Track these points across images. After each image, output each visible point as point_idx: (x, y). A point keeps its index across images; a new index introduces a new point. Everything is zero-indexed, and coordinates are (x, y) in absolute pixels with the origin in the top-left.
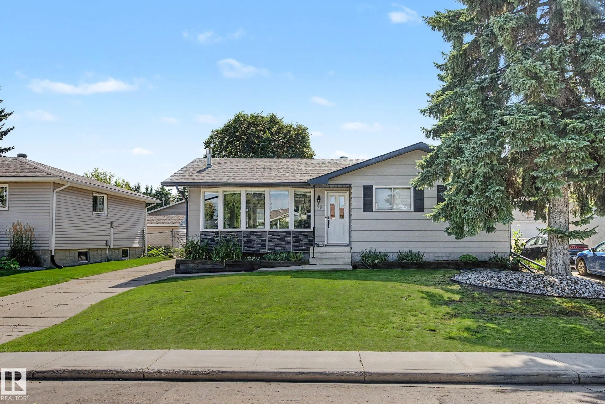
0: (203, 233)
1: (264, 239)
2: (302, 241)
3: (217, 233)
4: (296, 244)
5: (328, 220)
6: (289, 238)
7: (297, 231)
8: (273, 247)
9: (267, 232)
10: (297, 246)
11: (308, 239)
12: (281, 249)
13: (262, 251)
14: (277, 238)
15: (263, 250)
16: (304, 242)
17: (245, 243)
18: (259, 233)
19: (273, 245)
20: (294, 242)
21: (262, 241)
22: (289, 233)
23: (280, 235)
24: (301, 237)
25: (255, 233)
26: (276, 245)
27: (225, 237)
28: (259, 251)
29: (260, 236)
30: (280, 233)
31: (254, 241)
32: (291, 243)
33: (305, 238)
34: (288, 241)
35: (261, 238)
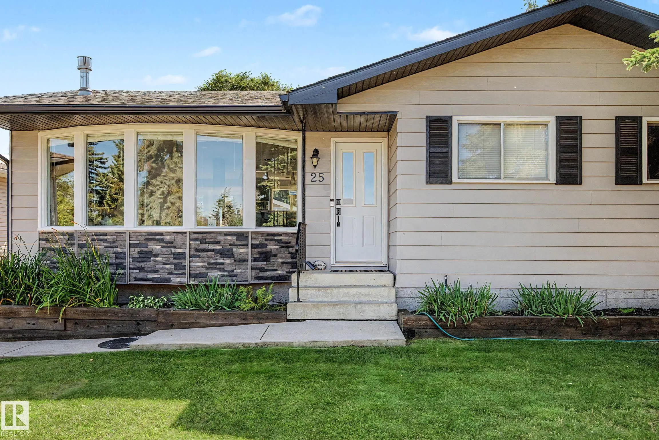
0: (44, 237)
1: (180, 251)
2: (275, 256)
3: (71, 235)
4: (260, 264)
5: (338, 206)
6: (242, 250)
7: (262, 234)
8: (203, 271)
9: (188, 235)
10: (262, 269)
11: (290, 253)
12: (223, 276)
13: (176, 280)
14: (213, 250)
15: (178, 279)
16: (281, 258)
17: (135, 260)
18: (168, 237)
19: (202, 267)
20: (255, 260)
21: (177, 256)
22: (242, 237)
23: (219, 242)
24: (273, 247)
25: (158, 237)
26: (211, 266)
27: (88, 245)
28: (168, 280)
29: (171, 244)
30: (220, 238)
31: (157, 255)
32: (247, 261)
33: (283, 249)
34: (240, 257)
35: (173, 250)
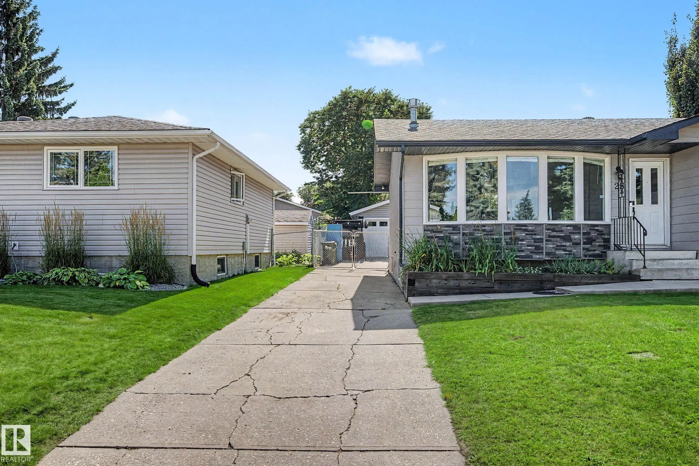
0: (427, 228)
1: (538, 237)
2: (595, 241)
3: (455, 227)
4: (587, 246)
5: (634, 206)
6: (577, 237)
7: (588, 225)
8: (553, 251)
9: (544, 226)
10: (588, 250)
11: (603, 239)
12: (566, 254)
13: (536, 257)
14: (558, 237)
15: (538, 256)
16: (598, 242)
17: (507, 243)
18: (530, 228)
19: (553, 248)
20: (584, 243)
21: (536, 240)
22: (576, 227)
23: (562, 231)
24: (594, 234)
25: (523, 228)
26: (558, 248)
27: (471, 234)
28: (532, 257)
29: (532, 233)
30: (564, 228)
31: (522, 240)
32: (580, 244)
33: (599, 236)
34: (575, 241)
35: (534, 236)
